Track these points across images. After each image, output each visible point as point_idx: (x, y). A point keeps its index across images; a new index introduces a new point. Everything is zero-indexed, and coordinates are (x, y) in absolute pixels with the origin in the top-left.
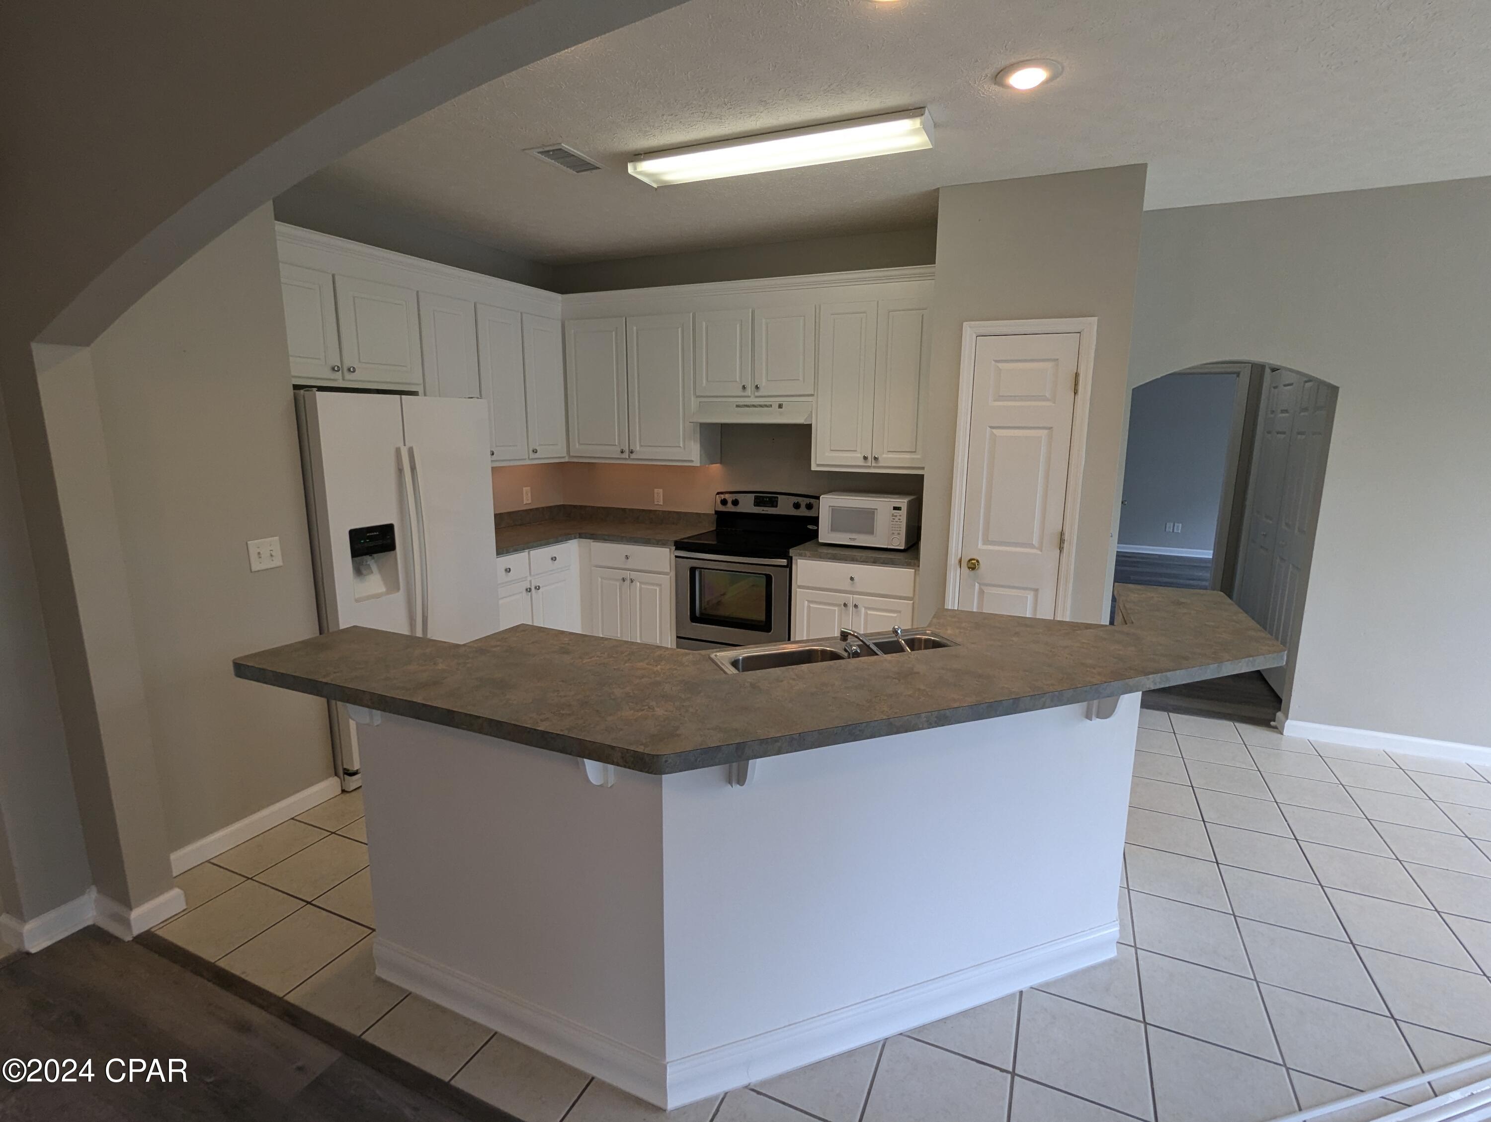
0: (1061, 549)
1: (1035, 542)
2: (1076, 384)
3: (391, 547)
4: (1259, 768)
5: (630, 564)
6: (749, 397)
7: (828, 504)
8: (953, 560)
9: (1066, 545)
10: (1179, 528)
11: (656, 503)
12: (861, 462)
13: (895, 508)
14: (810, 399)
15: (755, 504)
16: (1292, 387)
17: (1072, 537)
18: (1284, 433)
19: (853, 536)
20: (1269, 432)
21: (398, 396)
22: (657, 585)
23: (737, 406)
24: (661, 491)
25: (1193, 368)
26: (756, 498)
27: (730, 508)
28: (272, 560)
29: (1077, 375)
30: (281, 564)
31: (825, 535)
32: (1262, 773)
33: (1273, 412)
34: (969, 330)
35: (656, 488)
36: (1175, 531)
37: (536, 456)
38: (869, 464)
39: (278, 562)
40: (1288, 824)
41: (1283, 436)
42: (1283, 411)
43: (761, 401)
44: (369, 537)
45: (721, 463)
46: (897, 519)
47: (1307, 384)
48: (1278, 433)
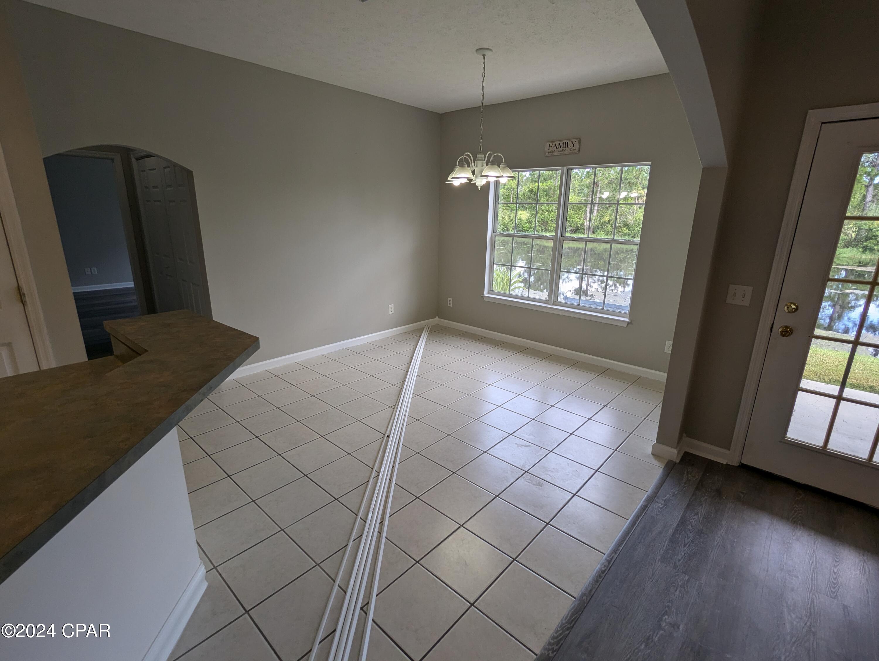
0: (24, 302)
4: (220, 407)
9: (27, 298)
10: (95, 270)
16: (155, 171)
17: (31, 291)
18: (159, 201)
20: (148, 201)
25: (70, 151)
32: (222, 409)
33: (146, 187)
36: (93, 273)
40: (249, 431)
41: (159, 203)
42: (155, 187)
47: (166, 169)
48: (155, 201)
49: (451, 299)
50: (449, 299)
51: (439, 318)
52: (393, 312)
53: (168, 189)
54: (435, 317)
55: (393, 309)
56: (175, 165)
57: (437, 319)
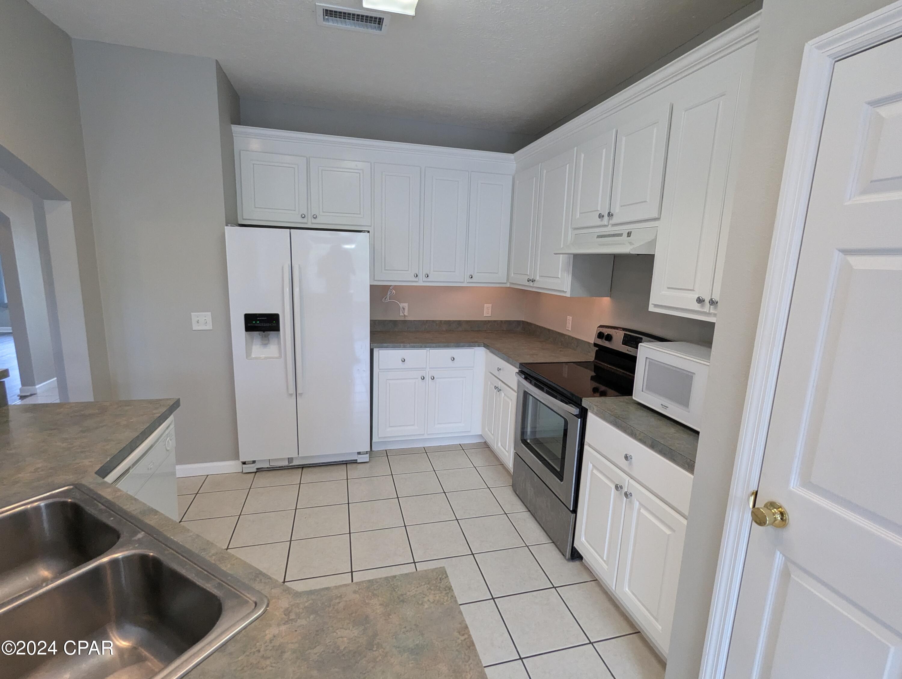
3: (276, 328)
5: (500, 375)
6: (607, 226)
11: (567, 329)
12: (697, 307)
14: (656, 223)
15: (624, 342)
19: (666, 402)
21: (289, 230)
22: (511, 399)
24: (571, 318)
26: (625, 336)
27: (604, 342)
28: (206, 326)
30: (211, 328)
31: (639, 392)
35: (569, 315)
37: (471, 280)
39: (209, 327)
43: (613, 230)
44: (259, 320)
45: (610, 297)
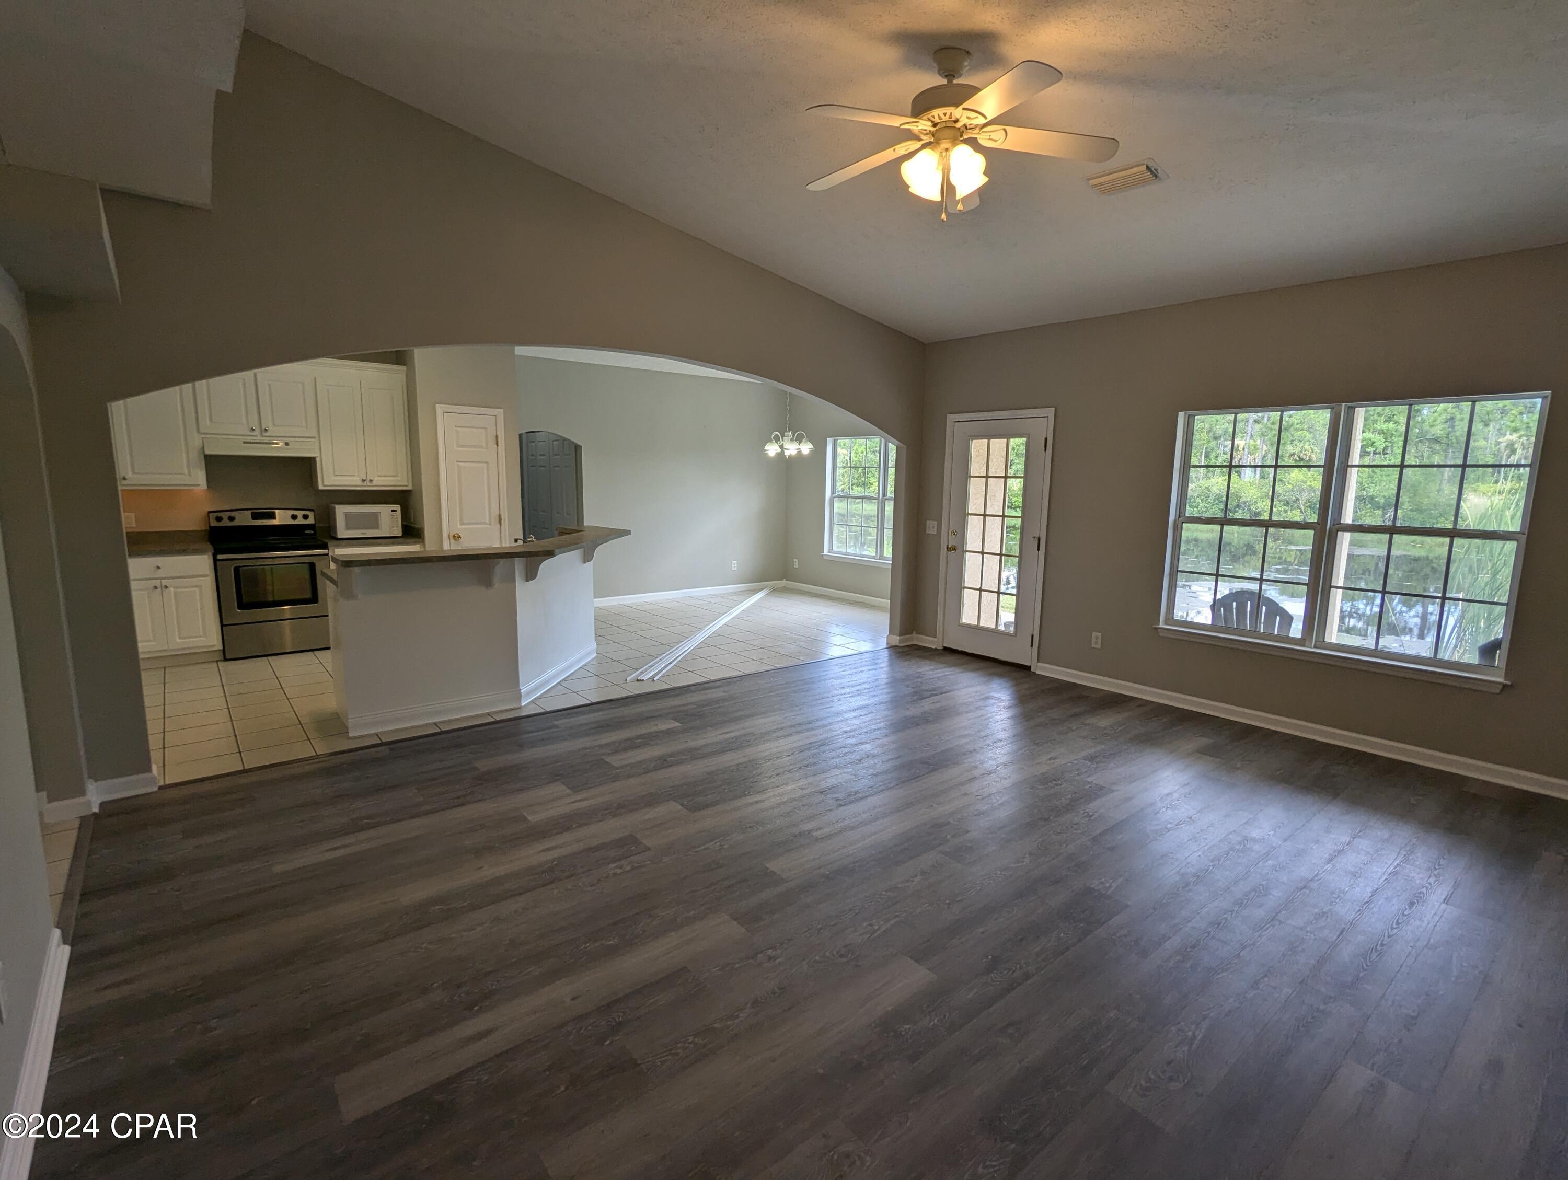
0: (500, 523)
1: (487, 522)
2: (497, 442)
5: (160, 573)
6: (256, 436)
7: (341, 511)
8: (445, 535)
9: (502, 521)
12: (360, 483)
13: (393, 511)
14: (312, 440)
15: (253, 518)
16: (544, 443)
17: (505, 517)
18: (544, 466)
19: (364, 531)
22: (196, 587)
23: (244, 443)
24: (133, 514)
26: (252, 513)
27: (226, 523)
29: (497, 436)
31: (342, 532)
34: (439, 408)
38: (366, 484)
41: (543, 468)
42: (543, 456)
43: (266, 440)
45: (208, 488)
46: (395, 517)
47: (555, 442)
48: (541, 466)
49: (797, 560)
50: (795, 560)
51: (786, 580)
52: (736, 569)
53: (555, 457)
54: (782, 580)
55: (736, 566)
56: (565, 440)
57: (784, 581)
